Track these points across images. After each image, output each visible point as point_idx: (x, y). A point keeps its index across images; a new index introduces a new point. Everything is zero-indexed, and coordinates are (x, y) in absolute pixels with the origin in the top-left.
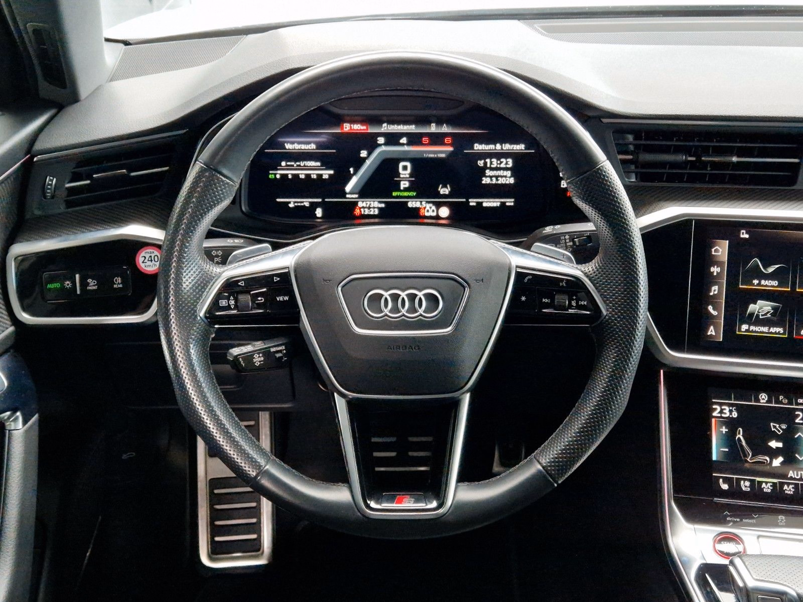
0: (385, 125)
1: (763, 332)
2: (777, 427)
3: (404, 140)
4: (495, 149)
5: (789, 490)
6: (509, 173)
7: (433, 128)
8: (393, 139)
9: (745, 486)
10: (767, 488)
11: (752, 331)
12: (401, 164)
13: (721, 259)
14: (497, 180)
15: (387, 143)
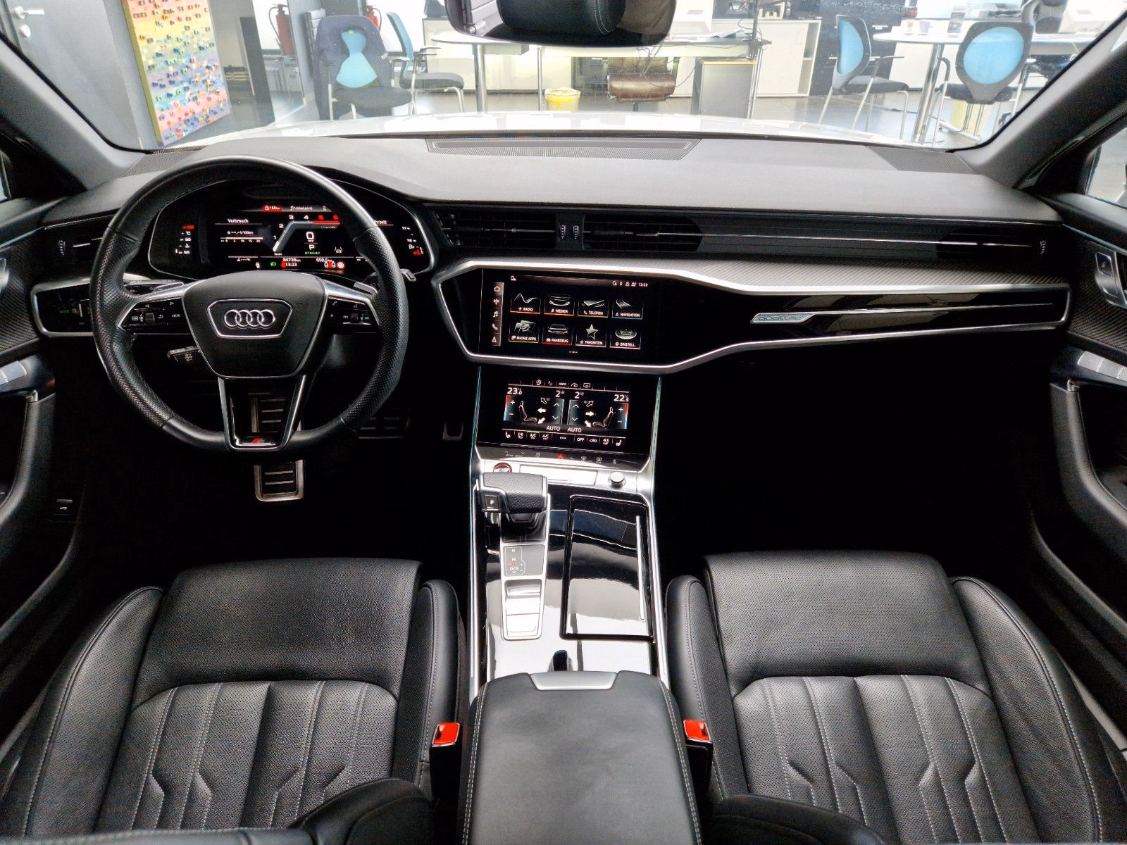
0: (292, 207)
1: (524, 340)
2: (544, 400)
3: (306, 217)
5: (545, 437)
7: (324, 209)
8: (299, 216)
9: (520, 435)
10: (533, 437)
11: (518, 340)
12: (307, 233)
13: (499, 294)
15: (296, 219)
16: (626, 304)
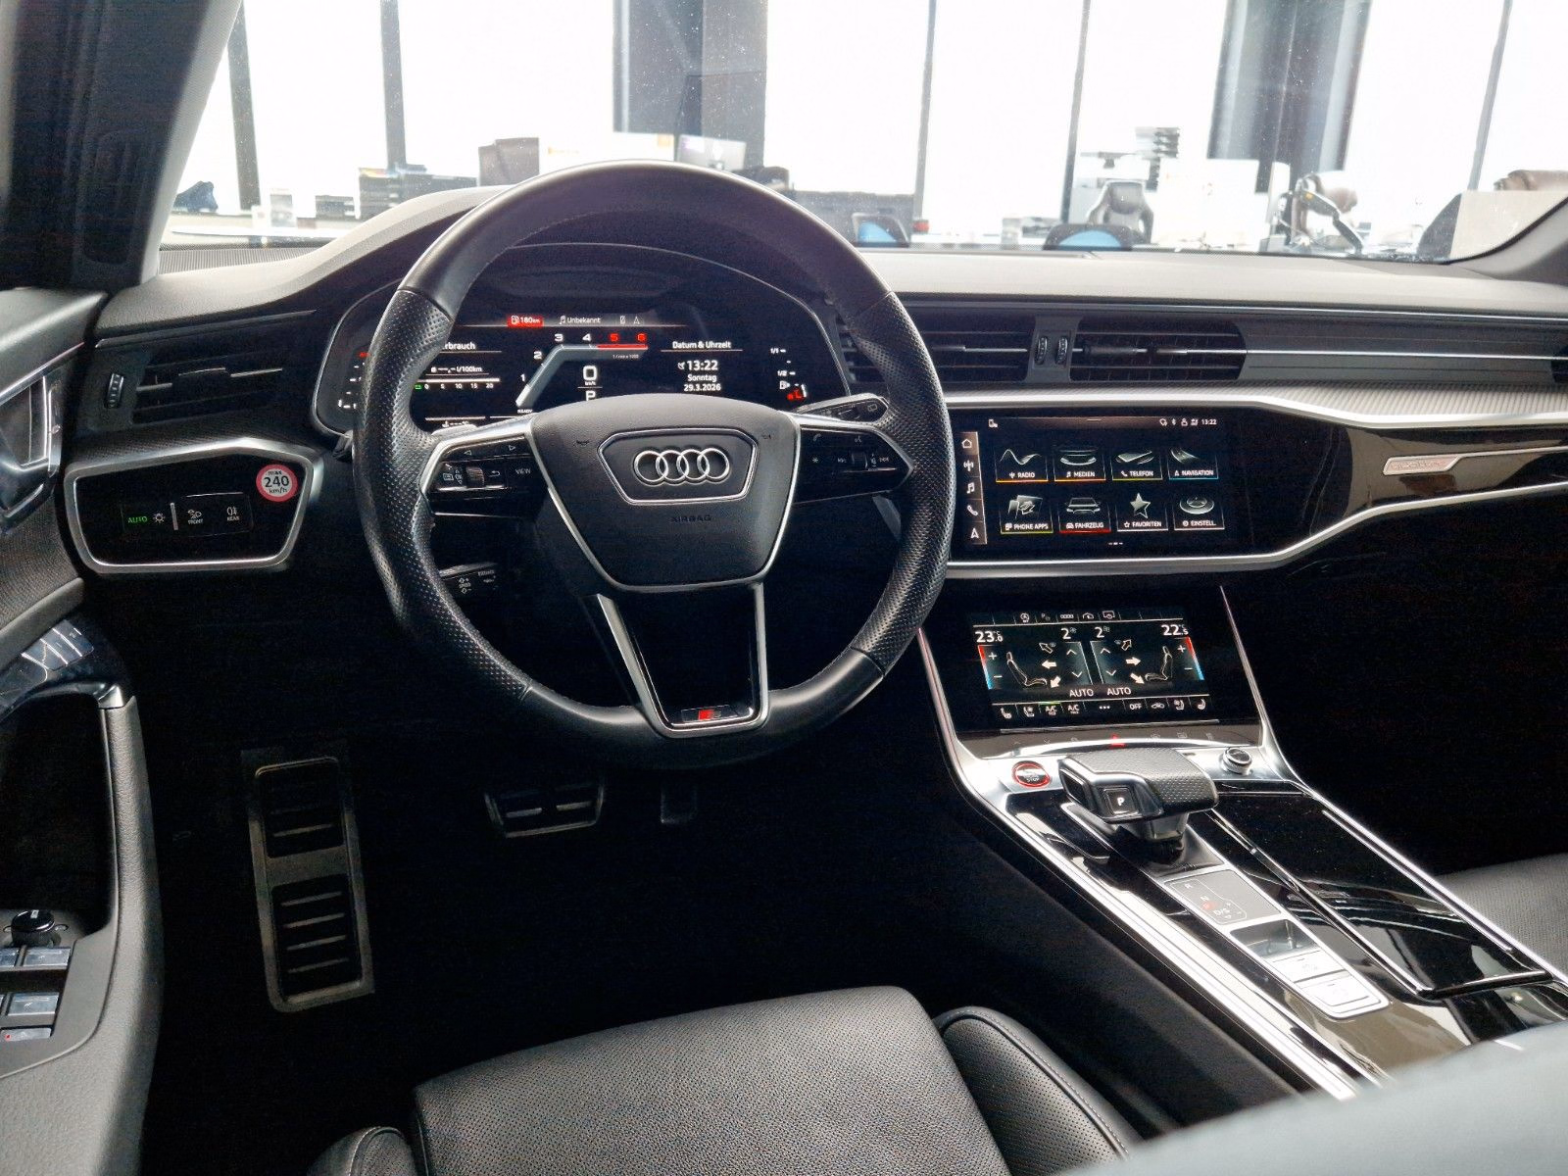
0: (563, 317)
1: (1028, 530)
2: (1046, 647)
3: (587, 337)
4: (698, 348)
5: (1074, 710)
6: (714, 378)
7: (623, 322)
8: (574, 336)
9: (1029, 712)
10: (1052, 711)
11: (1017, 530)
12: (586, 368)
13: (973, 453)
14: (702, 387)
15: (567, 341)
16: (1187, 456)
